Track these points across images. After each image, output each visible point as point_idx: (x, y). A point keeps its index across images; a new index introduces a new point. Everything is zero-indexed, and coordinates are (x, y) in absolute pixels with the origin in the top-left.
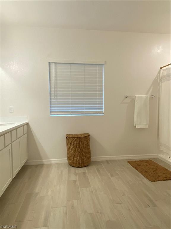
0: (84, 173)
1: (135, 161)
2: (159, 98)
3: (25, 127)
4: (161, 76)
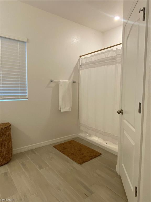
2: (79, 84)
4: (80, 64)
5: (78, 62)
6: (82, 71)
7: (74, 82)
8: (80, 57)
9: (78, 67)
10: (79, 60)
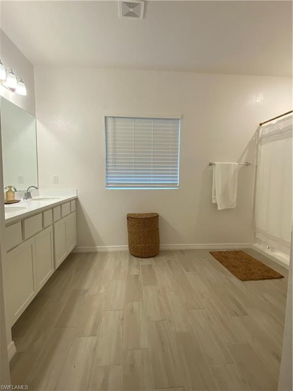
0: (150, 266)
1: (220, 252)
2: (257, 167)
3: (73, 202)
4: (260, 136)
5: (257, 134)
6: (262, 146)
7: (247, 164)
8: (261, 125)
9: (256, 142)
10: (258, 131)
